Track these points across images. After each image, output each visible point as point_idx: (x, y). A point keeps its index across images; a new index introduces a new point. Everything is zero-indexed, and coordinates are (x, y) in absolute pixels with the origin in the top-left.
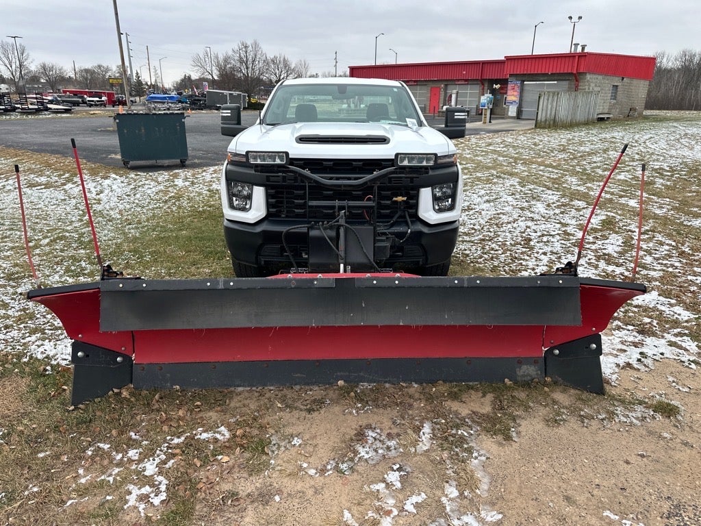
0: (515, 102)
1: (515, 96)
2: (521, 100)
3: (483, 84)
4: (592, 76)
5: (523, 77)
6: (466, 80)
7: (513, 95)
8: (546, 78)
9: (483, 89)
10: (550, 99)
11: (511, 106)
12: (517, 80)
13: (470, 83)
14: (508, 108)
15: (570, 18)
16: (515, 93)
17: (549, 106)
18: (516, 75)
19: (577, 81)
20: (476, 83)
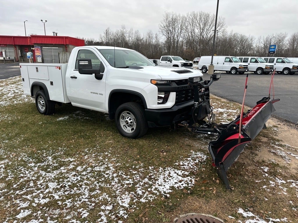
0: (40, 56)
1: (39, 53)
2: (42, 55)
3: (16, 47)
4: (72, 46)
5: (42, 45)
6: (5, 45)
7: (38, 53)
8: (52, 46)
9: (16, 49)
10: (63, 55)
11: (38, 58)
12: (38, 46)
13: (7, 46)
14: (37, 58)
15: (42, 20)
16: (39, 52)
17: (64, 58)
18: (38, 44)
19: (66, 48)
20: (11, 46)
